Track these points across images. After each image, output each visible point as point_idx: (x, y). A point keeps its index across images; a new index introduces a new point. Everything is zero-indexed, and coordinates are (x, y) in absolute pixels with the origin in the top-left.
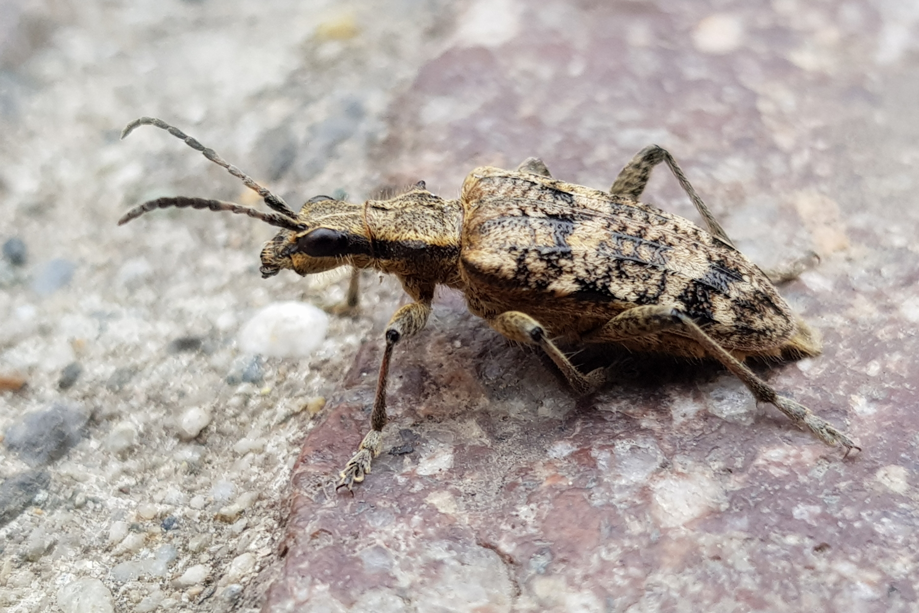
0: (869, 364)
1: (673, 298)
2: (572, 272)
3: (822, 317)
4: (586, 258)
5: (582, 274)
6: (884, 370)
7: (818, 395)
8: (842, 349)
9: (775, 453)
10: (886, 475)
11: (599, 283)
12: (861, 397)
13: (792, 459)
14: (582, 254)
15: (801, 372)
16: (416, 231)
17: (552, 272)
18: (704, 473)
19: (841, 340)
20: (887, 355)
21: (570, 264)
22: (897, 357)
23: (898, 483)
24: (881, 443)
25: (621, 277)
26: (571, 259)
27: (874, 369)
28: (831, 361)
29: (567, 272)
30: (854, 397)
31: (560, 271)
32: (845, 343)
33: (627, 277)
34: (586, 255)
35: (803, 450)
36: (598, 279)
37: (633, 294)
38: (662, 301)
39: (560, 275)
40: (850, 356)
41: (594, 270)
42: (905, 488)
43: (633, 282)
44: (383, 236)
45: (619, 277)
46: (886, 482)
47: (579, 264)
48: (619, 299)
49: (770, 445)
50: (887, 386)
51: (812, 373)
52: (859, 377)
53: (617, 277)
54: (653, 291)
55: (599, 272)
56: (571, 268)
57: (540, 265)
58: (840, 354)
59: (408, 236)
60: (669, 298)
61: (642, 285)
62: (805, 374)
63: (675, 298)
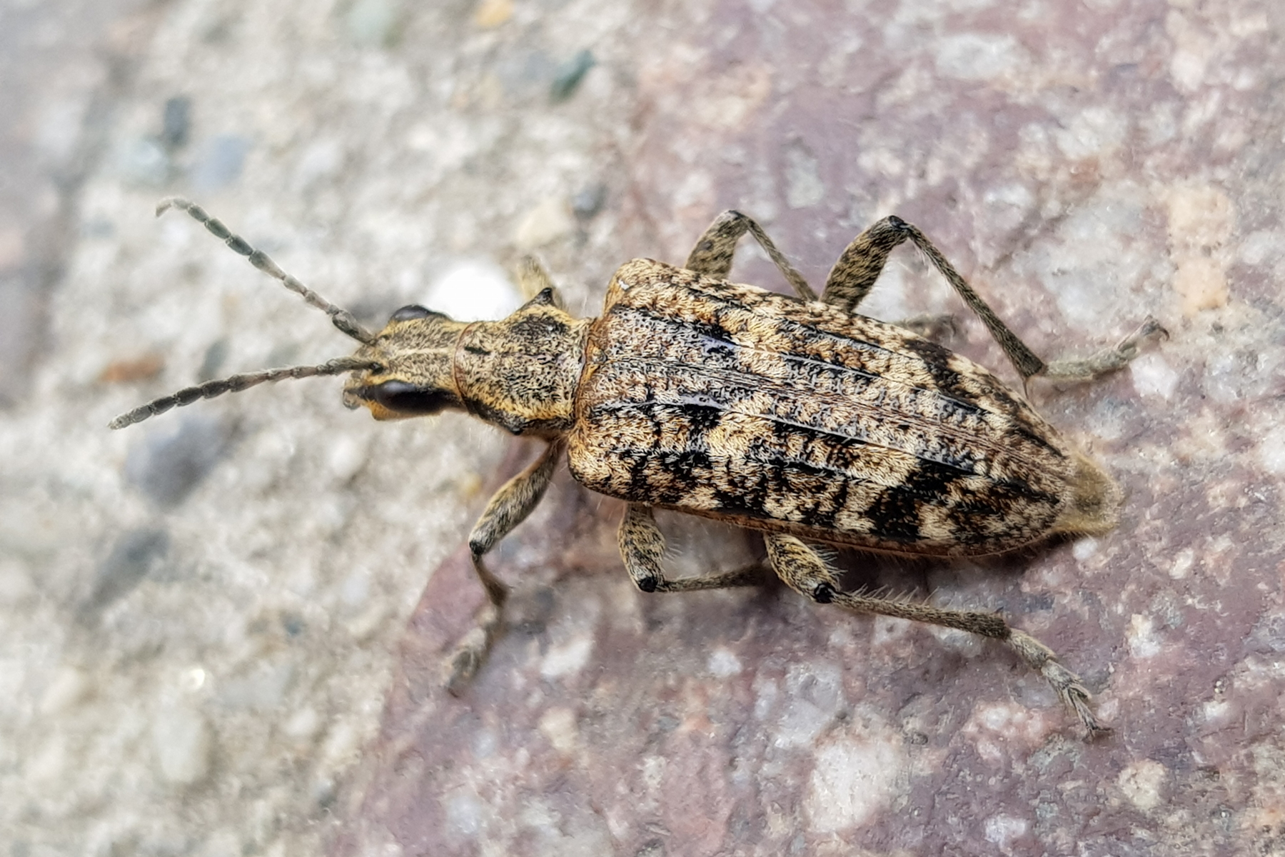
0: (1175, 557)
1: (856, 516)
2: (710, 485)
3: (1140, 451)
4: (731, 466)
5: (724, 486)
6: (1197, 569)
7: (1086, 608)
8: (1150, 520)
9: (994, 716)
10: (1134, 776)
11: (748, 498)
12: (1146, 618)
13: (1013, 730)
14: (724, 461)
15: (1075, 561)
16: (513, 401)
17: (681, 485)
18: (889, 739)
19: (1149, 504)
20: (1210, 539)
21: (706, 474)
22: (1223, 544)
23: (1147, 792)
24: (1147, 713)
25: (780, 490)
26: (709, 466)
27: (1181, 565)
28: (1126, 543)
29: (704, 485)
30: (1137, 620)
31: (693, 483)
32: (1155, 508)
33: (790, 490)
34: (729, 462)
35: (1031, 718)
36: (745, 494)
37: (797, 512)
38: (840, 520)
39: (692, 488)
40: (1155, 535)
41: (741, 482)
42: (1153, 803)
43: (798, 497)
44: (475, 395)
45: (779, 490)
46: (1128, 790)
47: (720, 474)
48: (777, 518)
49: (992, 700)
50: (1190, 601)
51: (1092, 565)
52: (1158, 578)
53: (775, 490)
54: (826, 507)
55: (749, 484)
56: (709, 479)
57: (663, 478)
58: (1143, 529)
59: (503, 405)
60: (850, 516)
61: (809, 501)
62: (1080, 567)
63: (860, 513)
